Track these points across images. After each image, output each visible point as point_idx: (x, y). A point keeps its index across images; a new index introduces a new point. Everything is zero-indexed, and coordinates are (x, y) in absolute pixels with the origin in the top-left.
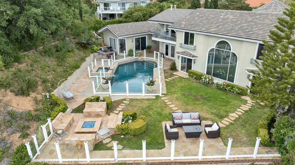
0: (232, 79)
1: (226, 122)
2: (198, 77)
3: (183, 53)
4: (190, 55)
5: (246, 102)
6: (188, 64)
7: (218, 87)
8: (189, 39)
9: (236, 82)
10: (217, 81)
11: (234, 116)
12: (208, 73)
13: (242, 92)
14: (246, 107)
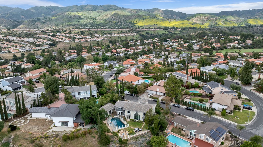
0: (139, 119)
1: (142, 128)
2: (133, 120)
3: (128, 115)
4: (130, 116)
5: (143, 124)
6: (129, 118)
7: (138, 122)
8: (129, 112)
9: (140, 120)
10: (137, 120)
11: (143, 127)
12: (134, 119)
13: (142, 122)
14: (144, 125)
